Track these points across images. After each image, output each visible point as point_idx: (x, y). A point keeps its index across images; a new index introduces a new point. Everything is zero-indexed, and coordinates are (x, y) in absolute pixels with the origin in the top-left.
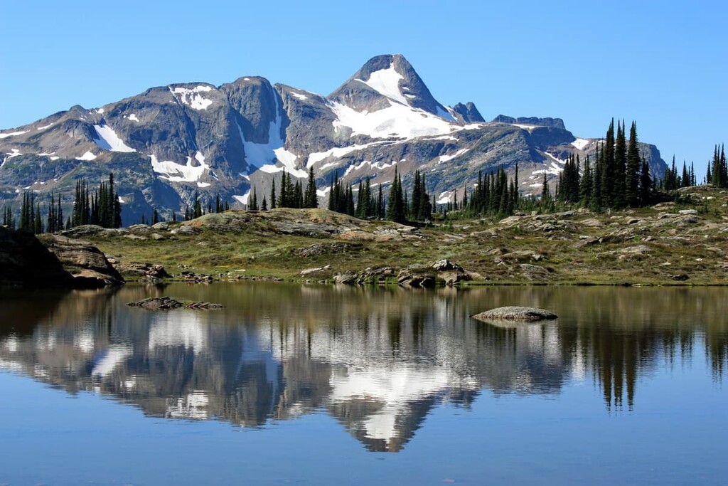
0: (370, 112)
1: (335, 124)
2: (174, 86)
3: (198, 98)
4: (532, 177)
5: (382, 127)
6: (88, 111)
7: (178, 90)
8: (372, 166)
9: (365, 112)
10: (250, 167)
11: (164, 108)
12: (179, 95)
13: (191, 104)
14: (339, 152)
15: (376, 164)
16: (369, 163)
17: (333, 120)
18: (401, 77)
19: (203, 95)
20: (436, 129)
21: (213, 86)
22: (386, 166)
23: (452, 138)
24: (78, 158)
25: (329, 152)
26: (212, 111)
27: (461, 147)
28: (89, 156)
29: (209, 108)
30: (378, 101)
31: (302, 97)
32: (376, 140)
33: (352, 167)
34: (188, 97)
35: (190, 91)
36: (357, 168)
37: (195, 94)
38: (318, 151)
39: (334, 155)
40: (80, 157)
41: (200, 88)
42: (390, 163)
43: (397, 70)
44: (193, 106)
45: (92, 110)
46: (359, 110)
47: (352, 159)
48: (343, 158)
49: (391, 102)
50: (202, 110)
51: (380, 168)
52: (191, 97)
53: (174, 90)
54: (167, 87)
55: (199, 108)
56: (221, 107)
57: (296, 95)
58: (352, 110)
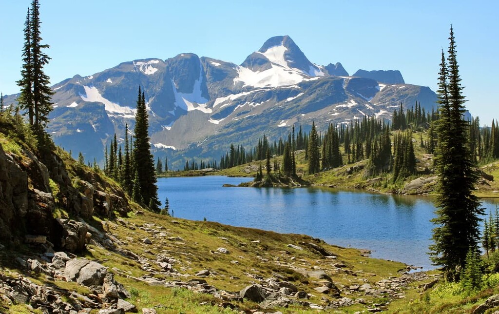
0: (260, 72)
1: (235, 80)
2: (136, 61)
3: (150, 68)
4: (334, 110)
5: (263, 81)
6: (83, 78)
7: (138, 63)
8: (250, 105)
9: (258, 72)
10: (177, 108)
11: (128, 75)
12: (139, 66)
13: (145, 71)
14: (233, 97)
15: (252, 104)
16: (249, 103)
17: (234, 78)
18: (287, 49)
19: (153, 66)
20: (294, 81)
21: (161, 60)
22: (257, 104)
23: (296, 87)
24: (68, 106)
25: (228, 97)
26: (156, 75)
27: (300, 92)
28: (74, 105)
29: (155, 73)
30: (266, 65)
31: (217, 64)
32: (257, 89)
33: (239, 106)
34: (144, 67)
35: (146, 63)
36: (241, 106)
37: (149, 65)
38: (221, 97)
39: (231, 99)
40: (69, 105)
41: (152, 62)
42: (260, 103)
43: (285, 45)
44: (146, 73)
45: (86, 77)
46: (254, 71)
47: (239, 101)
48: (234, 100)
49: (272, 65)
50: (152, 74)
51: (254, 106)
52: (146, 67)
53: (136, 64)
54: (132, 62)
55: (149, 73)
56: (161, 73)
57: (213, 63)
58: (251, 71)
